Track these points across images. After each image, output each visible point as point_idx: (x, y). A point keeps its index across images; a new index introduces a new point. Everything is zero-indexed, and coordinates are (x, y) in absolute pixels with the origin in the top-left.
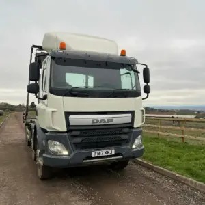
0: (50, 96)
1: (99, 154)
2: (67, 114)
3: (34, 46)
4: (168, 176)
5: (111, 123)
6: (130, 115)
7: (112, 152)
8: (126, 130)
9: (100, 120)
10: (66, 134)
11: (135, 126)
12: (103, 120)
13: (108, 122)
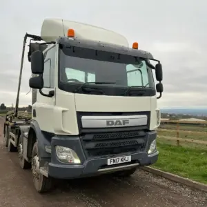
0: (59, 92)
2: (80, 114)
3: (28, 35)
5: (126, 125)
6: (146, 116)
8: (142, 133)
9: (115, 121)
10: (78, 138)
11: (151, 129)
12: (118, 121)
13: (124, 124)
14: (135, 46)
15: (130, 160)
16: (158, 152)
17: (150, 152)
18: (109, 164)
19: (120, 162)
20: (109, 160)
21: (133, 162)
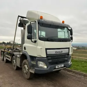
1: (58, 67)
3: (19, 16)
4: (80, 74)
6: (68, 49)
7: (63, 65)
8: (67, 56)
9: (58, 52)
10: (46, 58)
11: (70, 54)
13: (61, 52)
14: (63, 22)
15: (63, 66)
16: (71, 63)
17: (69, 63)
18: (56, 68)
19: (60, 67)
20: (56, 66)
21: (64, 67)
